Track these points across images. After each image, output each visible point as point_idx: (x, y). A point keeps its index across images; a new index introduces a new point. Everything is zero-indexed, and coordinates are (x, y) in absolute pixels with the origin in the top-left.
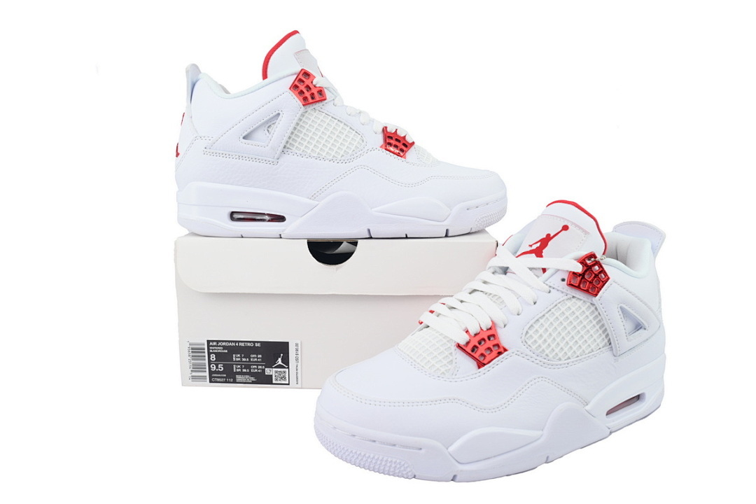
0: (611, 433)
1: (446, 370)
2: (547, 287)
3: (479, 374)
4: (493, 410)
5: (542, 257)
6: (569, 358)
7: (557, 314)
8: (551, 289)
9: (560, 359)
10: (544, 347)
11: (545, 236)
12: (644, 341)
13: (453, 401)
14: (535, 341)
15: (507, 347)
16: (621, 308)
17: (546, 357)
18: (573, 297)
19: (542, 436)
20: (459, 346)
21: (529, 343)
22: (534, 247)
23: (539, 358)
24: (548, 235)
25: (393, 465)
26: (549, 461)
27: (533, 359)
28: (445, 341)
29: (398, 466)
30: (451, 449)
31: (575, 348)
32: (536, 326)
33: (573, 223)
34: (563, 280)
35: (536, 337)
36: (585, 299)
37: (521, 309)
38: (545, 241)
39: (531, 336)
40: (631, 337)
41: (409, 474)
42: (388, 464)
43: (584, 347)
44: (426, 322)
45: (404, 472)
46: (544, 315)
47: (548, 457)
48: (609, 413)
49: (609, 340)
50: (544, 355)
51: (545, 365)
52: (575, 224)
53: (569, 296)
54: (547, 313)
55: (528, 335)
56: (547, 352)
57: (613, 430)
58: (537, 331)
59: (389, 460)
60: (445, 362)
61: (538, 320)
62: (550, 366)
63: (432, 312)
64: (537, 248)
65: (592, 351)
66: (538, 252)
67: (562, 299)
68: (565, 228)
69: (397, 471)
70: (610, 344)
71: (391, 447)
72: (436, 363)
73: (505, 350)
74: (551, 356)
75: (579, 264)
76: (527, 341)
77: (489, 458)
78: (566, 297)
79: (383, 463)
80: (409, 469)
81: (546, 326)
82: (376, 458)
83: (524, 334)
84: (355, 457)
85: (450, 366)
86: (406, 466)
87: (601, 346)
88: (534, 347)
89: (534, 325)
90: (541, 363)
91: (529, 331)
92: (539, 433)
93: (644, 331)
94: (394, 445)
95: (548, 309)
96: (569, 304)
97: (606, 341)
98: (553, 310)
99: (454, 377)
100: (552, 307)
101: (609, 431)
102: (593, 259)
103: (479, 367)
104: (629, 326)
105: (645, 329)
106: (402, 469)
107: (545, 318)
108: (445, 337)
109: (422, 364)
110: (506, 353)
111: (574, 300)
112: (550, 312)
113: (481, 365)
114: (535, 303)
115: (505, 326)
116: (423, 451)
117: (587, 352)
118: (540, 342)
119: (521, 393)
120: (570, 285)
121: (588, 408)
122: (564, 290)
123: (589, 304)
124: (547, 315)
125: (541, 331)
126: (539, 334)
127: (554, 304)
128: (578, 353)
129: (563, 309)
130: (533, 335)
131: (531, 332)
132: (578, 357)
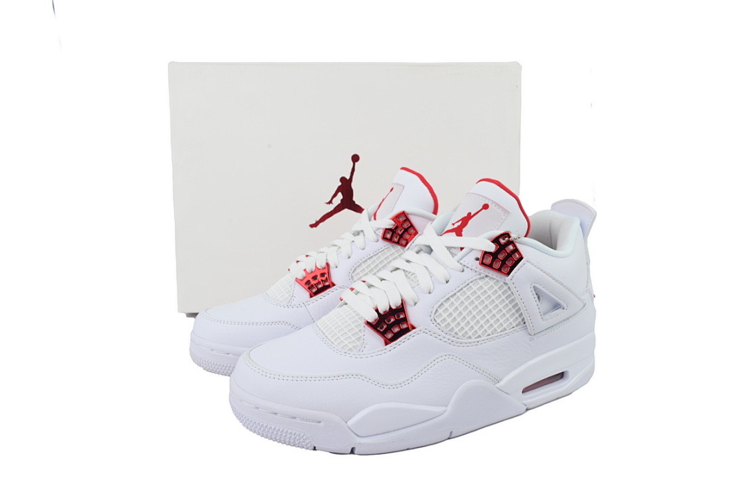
0: (527, 410)
1: (354, 347)
2: (461, 266)
3: (385, 351)
4: (395, 386)
5: (461, 235)
6: (480, 336)
7: (469, 293)
8: (465, 268)
9: (470, 337)
10: (453, 325)
11: (466, 215)
12: (564, 320)
13: (355, 376)
14: (444, 320)
15: (415, 325)
16: (534, 287)
17: (454, 335)
18: (486, 276)
19: (445, 412)
20: (368, 323)
21: (438, 321)
22: (456, 226)
23: (448, 337)
24: (470, 214)
25: (293, 437)
26: (453, 436)
27: (441, 337)
28: (357, 318)
29: (298, 438)
30: (350, 423)
31: (486, 327)
32: (446, 305)
33: (493, 202)
34: (477, 259)
35: (445, 315)
36: (498, 278)
37: (432, 287)
38: (465, 220)
39: (441, 314)
40: (547, 317)
41: (309, 445)
42: (288, 436)
43: (495, 326)
44: (345, 300)
45: (304, 444)
46: (455, 294)
47: (451, 433)
48: (525, 390)
49: (523, 319)
50: (453, 334)
51: (453, 343)
52: (495, 203)
53: (482, 275)
54: (458, 292)
55: (437, 314)
56: (456, 330)
57: (530, 407)
58: (447, 309)
59: (289, 431)
60: (354, 339)
61: (448, 299)
62: (458, 344)
63: (352, 289)
64: (459, 226)
65: (505, 329)
66: (458, 231)
67: (474, 278)
68: (486, 207)
69: (297, 442)
70: (525, 323)
71: (291, 420)
72: (345, 339)
73: (414, 328)
74: (460, 334)
75: (492, 244)
76: (436, 319)
77: (388, 432)
78: (479, 276)
79: (284, 435)
80: (307, 441)
81: (457, 304)
82: (277, 429)
83: (434, 312)
84: (258, 428)
85: (358, 343)
86: (305, 438)
87: (514, 325)
88: (443, 325)
89: (444, 304)
90: (450, 341)
91: (439, 309)
92: (444, 408)
93: (562, 310)
94: (295, 418)
95: (460, 288)
96: (481, 283)
97: (520, 320)
98: (465, 289)
99: (360, 353)
100: (463, 286)
101: (525, 408)
102: (507, 239)
103: (386, 344)
104: (545, 305)
105: (563, 309)
106: (302, 440)
107: (455, 297)
108: (357, 315)
109: (333, 340)
110: (414, 330)
111: (487, 279)
112: (462, 291)
113: (387, 342)
114: (447, 282)
115: (415, 304)
116: (322, 424)
117: (499, 331)
118: (449, 320)
119: (425, 370)
120: (482, 264)
121: (498, 385)
122: (478, 270)
123: (502, 283)
124: (458, 294)
125: (451, 310)
126: (449, 312)
127: (466, 284)
128: (489, 332)
129: (475, 288)
130: (443, 313)
131: (440, 311)
132: (489, 335)
